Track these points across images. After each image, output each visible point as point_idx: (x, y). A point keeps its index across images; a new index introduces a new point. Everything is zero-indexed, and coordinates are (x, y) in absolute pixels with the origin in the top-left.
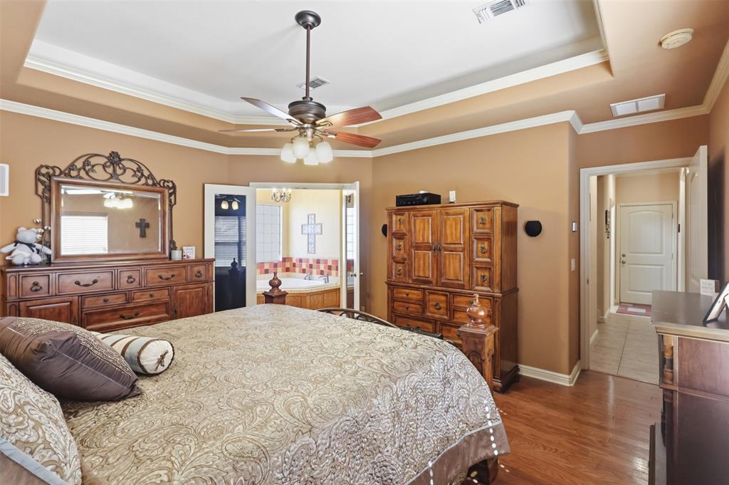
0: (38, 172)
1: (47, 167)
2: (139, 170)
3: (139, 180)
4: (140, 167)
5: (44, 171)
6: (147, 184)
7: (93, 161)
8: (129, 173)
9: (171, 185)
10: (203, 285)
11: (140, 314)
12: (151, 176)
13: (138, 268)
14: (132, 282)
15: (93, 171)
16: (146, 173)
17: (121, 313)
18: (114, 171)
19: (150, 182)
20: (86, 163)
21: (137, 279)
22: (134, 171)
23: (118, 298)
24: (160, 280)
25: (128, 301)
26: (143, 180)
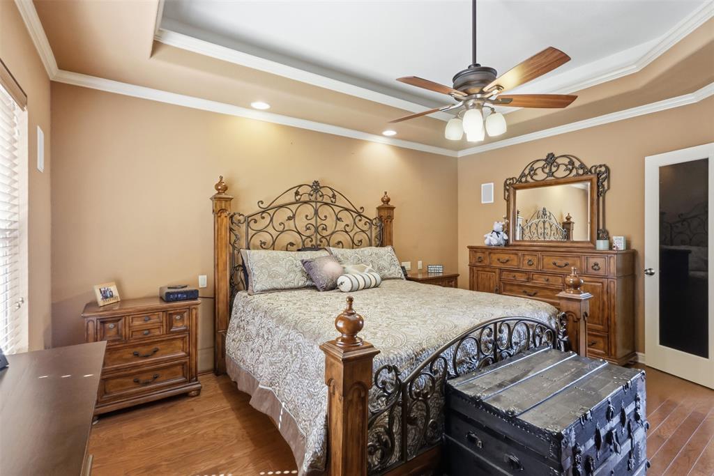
0: (506, 184)
1: (510, 179)
2: (572, 163)
3: (571, 171)
4: (571, 160)
5: (508, 182)
6: (578, 174)
7: (535, 166)
8: (562, 168)
9: (603, 169)
10: (601, 280)
11: (538, 294)
12: (582, 166)
13: (535, 253)
14: (530, 265)
15: (536, 174)
16: (577, 164)
17: (524, 289)
18: (550, 170)
19: (581, 172)
20: (532, 169)
21: (535, 263)
22: (566, 165)
23: (521, 276)
24: (554, 266)
25: (529, 280)
26: (574, 172)
